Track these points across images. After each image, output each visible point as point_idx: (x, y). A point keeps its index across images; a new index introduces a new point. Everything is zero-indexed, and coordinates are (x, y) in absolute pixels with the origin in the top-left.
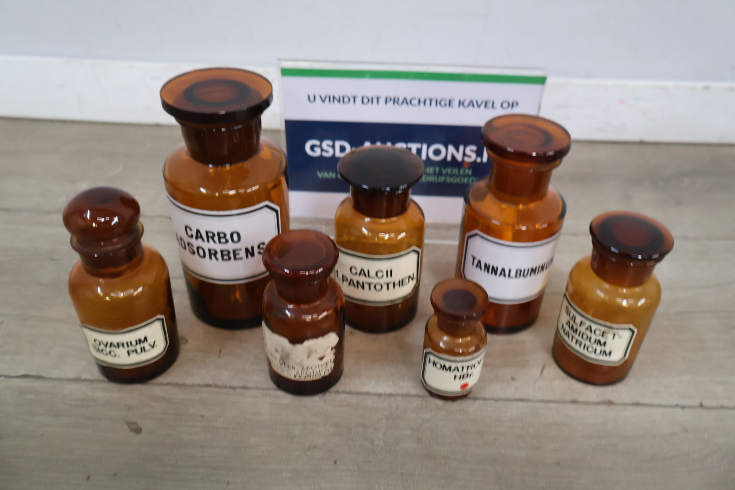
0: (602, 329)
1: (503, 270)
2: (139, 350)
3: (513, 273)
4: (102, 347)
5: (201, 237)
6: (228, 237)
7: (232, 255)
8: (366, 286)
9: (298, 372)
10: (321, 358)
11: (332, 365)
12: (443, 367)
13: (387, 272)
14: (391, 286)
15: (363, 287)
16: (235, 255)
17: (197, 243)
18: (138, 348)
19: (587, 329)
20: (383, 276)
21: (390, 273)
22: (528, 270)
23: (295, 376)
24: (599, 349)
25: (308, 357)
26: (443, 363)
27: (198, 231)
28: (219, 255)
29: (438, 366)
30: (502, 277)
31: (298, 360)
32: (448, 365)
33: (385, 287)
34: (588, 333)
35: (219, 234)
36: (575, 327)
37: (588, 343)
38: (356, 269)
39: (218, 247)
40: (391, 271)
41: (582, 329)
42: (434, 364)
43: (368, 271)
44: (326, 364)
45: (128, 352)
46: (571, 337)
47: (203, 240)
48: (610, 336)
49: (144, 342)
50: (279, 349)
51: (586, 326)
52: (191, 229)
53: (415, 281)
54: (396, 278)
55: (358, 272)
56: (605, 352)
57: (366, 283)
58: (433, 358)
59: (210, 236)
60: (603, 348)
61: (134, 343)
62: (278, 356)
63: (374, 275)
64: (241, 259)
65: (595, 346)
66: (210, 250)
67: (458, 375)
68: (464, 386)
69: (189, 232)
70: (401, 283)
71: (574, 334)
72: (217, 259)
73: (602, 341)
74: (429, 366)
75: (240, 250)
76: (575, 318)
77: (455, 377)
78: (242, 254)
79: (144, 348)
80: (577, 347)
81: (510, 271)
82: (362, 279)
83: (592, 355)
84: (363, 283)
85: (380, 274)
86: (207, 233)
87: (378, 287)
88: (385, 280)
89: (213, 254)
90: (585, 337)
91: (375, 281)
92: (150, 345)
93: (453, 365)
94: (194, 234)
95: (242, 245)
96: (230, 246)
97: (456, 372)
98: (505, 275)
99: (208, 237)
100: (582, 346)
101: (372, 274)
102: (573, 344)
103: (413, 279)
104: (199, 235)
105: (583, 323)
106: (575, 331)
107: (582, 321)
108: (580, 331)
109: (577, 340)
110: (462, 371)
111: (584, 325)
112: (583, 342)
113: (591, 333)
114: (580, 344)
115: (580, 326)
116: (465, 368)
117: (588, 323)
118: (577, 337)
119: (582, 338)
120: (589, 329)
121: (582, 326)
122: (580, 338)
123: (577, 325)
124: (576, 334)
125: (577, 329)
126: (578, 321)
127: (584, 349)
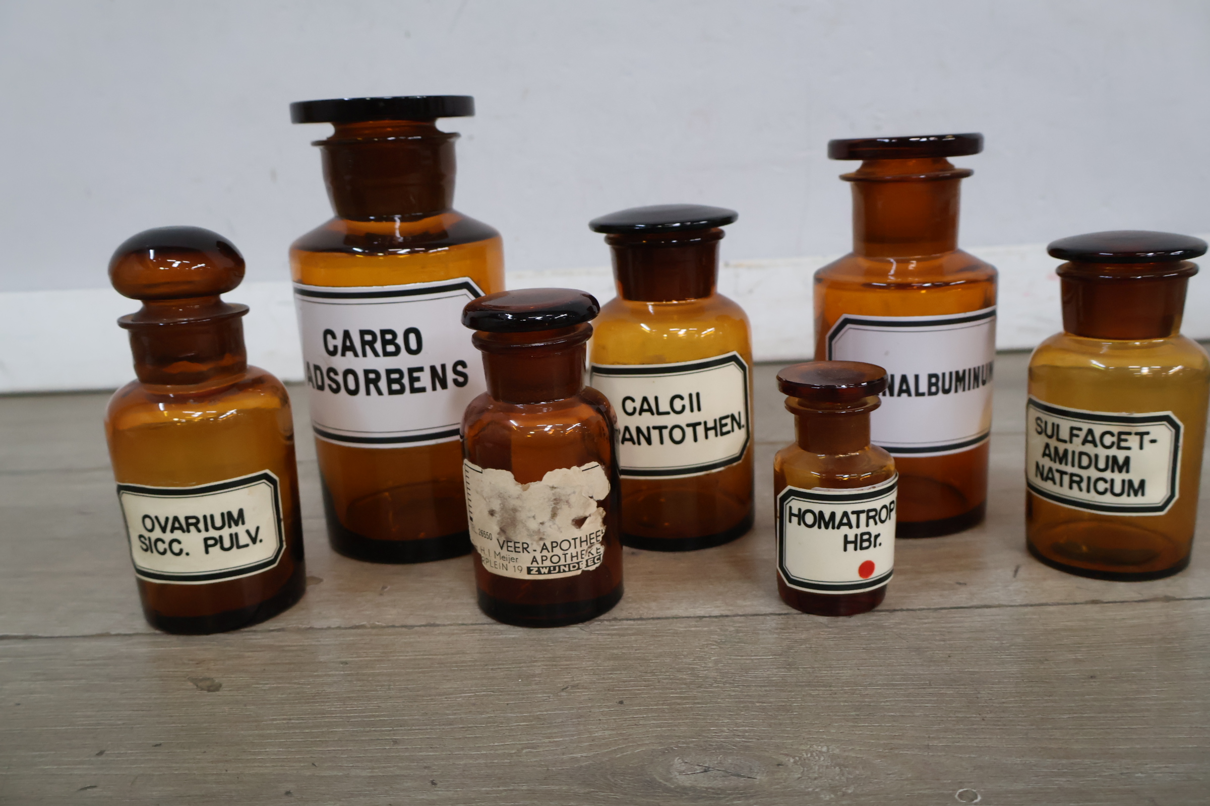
0: (1115, 428)
1: (904, 379)
2: (227, 544)
3: (923, 388)
4: (157, 533)
5: (352, 348)
6: (400, 341)
7: (406, 381)
8: (655, 434)
9: (534, 560)
10: (579, 522)
11: (602, 550)
12: (821, 521)
13: (691, 395)
14: (700, 430)
15: (649, 441)
16: (413, 380)
17: (341, 363)
18: (226, 533)
19: (1085, 442)
20: (684, 407)
21: (696, 402)
22: (951, 374)
23: (529, 571)
24: (1118, 478)
25: (554, 515)
26: (817, 507)
27: (347, 334)
28: (383, 384)
29: (809, 519)
30: (904, 395)
31: (533, 525)
32: (827, 509)
33: (689, 431)
34: (1089, 448)
35: (384, 332)
36: (1061, 447)
37: (1093, 473)
38: (633, 400)
39: (382, 364)
40: (698, 395)
41: (1076, 446)
42: (801, 516)
43: (656, 398)
44: (588, 540)
45: (206, 540)
46: (1057, 476)
47: (356, 355)
48: (1133, 441)
49: (237, 524)
50: (496, 505)
51: (1082, 434)
52: (334, 337)
53: (743, 430)
54: (709, 413)
55: (638, 406)
56: (1131, 483)
57: (654, 428)
58: (796, 505)
59: (369, 339)
60: (1125, 476)
61: (218, 523)
62: (494, 528)
63: (668, 409)
64: (423, 390)
65: (1108, 475)
66: (367, 372)
67: (851, 534)
68: (867, 568)
69: (331, 343)
70: (719, 428)
71: (1063, 467)
72: (380, 393)
73: (1121, 455)
74: (792, 528)
75: (421, 369)
76: (1058, 426)
77: (846, 542)
78: (425, 379)
79: (236, 534)
80: (1075, 494)
81: (917, 377)
82: (646, 421)
83: (1108, 499)
84: (648, 428)
85: (678, 405)
86: (363, 333)
87: (677, 434)
88: (688, 417)
89: (372, 379)
90: (1085, 461)
91: (670, 420)
92: (248, 532)
93: (839, 509)
94: (339, 342)
95: (422, 360)
96: (404, 361)
97: (845, 530)
98: (908, 392)
99: (364, 343)
100: (1084, 485)
101: (664, 406)
102: (1065, 491)
103: (740, 427)
104: (348, 344)
105: (1075, 432)
106: (1062, 458)
107: (1072, 429)
108: (1073, 452)
109: (1072, 475)
110: (858, 526)
111: (1077, 436)
112: (1084, 473)
113: (1096, 446)
114: (1079, 483)
115: (1071, 442)
116: (863, 517)
117: (1085, 426)
118: (1069, 469)
119: (1081, 467)
120: (1090, 438)
121: (1075, 439)
122: (1076, 470)
123: (1065, 441)
124: (1066, 464)
125: (1066, 451)
126: (1064, 434)
127: (1088, 491)
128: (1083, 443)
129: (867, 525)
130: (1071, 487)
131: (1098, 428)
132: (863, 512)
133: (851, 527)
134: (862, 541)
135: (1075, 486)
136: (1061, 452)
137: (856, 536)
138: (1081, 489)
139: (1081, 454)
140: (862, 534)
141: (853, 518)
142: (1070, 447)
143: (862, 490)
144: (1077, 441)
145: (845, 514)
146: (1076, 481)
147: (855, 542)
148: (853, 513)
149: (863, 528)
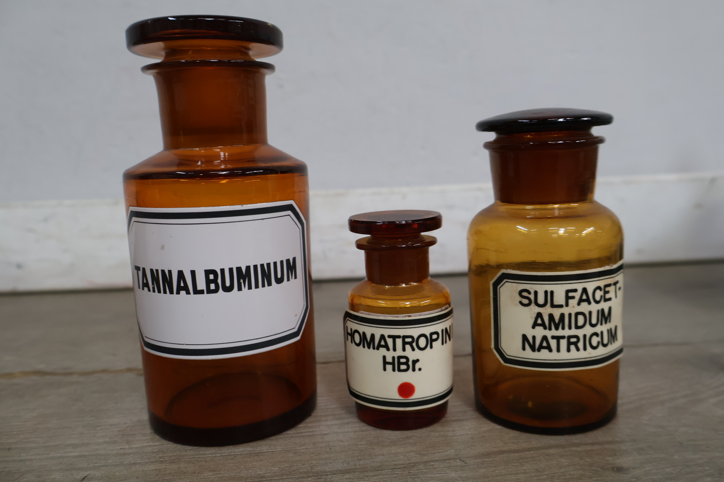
12: (365, 341)
34: (583, 307)
41: (572, 307)
51: (577, 295)
65: (598, 328)
76: (551, 292)
77: (385, 363)
90: (580, 320)
93: (377, 332)
97: (383, 351)
100: (581, 345)
102: (563, 355)
105: (571, 294)
106: (558, 323)
107: (568, 292)
108: (570, 315)
109: (569, 337)
110: (395, 350)
111: (573, 298)
112: (580, 333)
113: (589, 303)
114: (576, 344)
115: (567, 305)
116: (399, 342)
117: (579, 286)
118: (567, 332)
119: (577, 327)
120: (585, 298)
121: (570, 301)
122: (574, 332)
123: (561, 306)
124: (563, 328)
125: (562, 316)
126: (559, 298)
127: (585, 349)
128: (579, 304)
129: (404, 350)
130: (569, 350)
131: (591, 286)
132: (399, 337)
133: (388, 349)
134: (400, 364)
135: (573, 347)
136: (557, 318)
137: (393, 358)
138: (578, 349)
139: (577, 314)
140: (400, 357)
141: (390, 341)
142: (566, 311)
143: (397, 317)
144: (573, 303)
145: (382, 337)
146: (573, 341)
147: (393, 364)
148: (389, 336)
149: (399, 352)
